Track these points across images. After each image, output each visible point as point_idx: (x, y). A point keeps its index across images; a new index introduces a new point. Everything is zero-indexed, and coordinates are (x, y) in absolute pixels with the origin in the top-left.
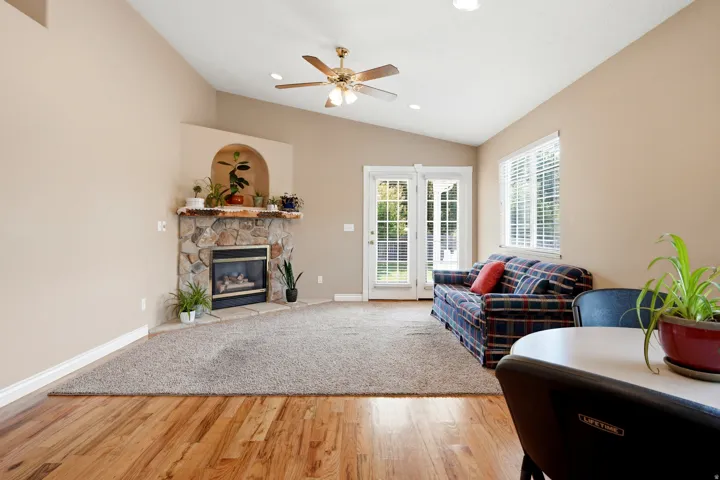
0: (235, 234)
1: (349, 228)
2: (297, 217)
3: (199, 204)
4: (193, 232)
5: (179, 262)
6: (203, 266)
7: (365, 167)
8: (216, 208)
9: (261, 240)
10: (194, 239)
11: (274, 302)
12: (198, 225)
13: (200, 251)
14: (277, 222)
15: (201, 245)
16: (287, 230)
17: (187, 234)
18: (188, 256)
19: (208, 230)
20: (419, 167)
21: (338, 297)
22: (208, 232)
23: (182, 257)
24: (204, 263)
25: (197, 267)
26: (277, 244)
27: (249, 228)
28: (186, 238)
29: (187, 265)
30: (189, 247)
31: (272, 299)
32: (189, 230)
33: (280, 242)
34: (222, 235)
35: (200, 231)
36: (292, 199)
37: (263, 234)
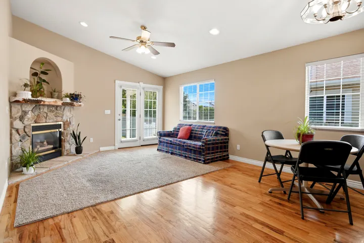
0: (45, 115)
1: (108, 112)
2: (80, 105)
3: (28, 95)
4: (20, 114)
5: (11, 134)
6: (27, 137)
7: (116, 81)
8: (38, 99)
9: (59, 119)
10: (21, 119)
11: (66, 155)
12: (24, 109)
13: (25, 127)
14: (67, 108)
15: (26, 122)
16: (72, 113)
17: (16, 116)
18: (17, 131)
19: (30, 112)
20: (141, 84)
21: (102, 149)
22: (30, 115)
23: (14, 131)
24: (27, 135)
25: (23, 138)
26: (67, 121)
27: (53, 112)
28: (16, 119)
29: (16, 137)
30: (18, 124)
31: (65, 154)
32: (18, 113)
33: (69, 120)
34: (38, 116)
35: (25, 113)
36: (78, 95)
37: (60, 115)
